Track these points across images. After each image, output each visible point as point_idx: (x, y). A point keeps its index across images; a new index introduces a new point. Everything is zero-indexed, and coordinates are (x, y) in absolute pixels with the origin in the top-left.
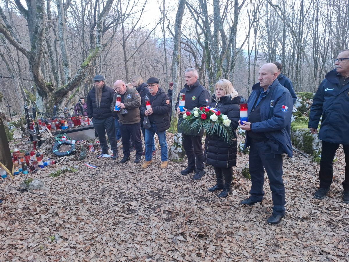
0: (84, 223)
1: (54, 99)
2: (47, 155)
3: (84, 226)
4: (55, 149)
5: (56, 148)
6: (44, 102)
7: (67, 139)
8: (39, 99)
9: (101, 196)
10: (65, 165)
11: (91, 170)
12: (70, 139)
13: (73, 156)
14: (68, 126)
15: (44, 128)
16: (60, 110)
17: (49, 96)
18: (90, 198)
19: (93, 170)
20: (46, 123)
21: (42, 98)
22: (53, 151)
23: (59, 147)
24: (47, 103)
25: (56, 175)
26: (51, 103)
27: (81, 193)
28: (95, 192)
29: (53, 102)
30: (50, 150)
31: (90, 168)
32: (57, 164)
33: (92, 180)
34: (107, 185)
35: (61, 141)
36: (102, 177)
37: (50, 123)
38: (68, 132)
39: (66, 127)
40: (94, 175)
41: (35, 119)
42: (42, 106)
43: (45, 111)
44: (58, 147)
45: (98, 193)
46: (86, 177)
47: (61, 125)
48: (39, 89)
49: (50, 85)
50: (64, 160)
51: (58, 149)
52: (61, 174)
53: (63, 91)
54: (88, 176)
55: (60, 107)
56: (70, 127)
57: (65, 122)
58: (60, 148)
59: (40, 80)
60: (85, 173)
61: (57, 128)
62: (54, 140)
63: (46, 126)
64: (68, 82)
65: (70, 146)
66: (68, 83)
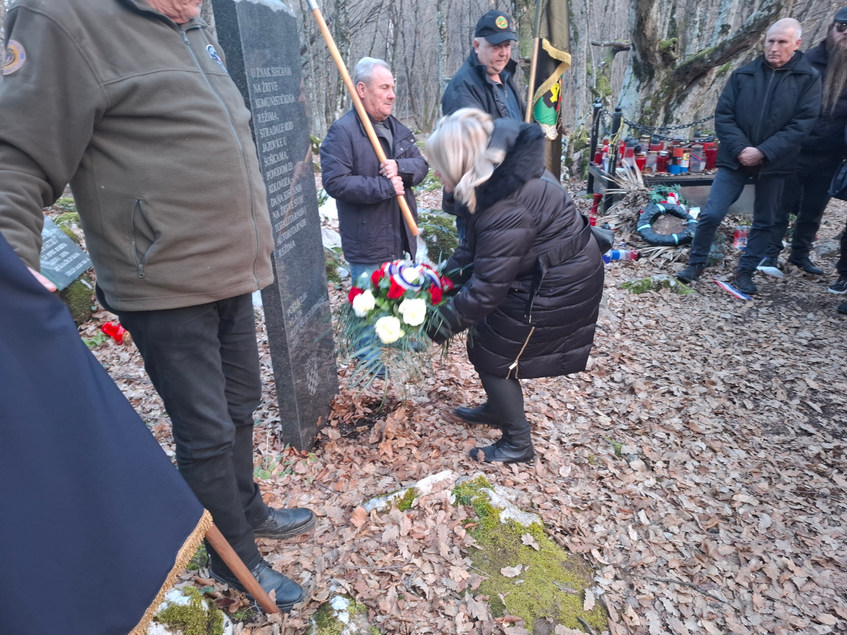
0: (704, 446)
1: (668, 89)
2: (621, 233)
3: (704, 455)
4: (645, 224)
5: (648, 221)
6: (642, 96)
7: (679, 202)
8: (631, 87)
9: (760, 388)
10: (661, 269)
11: (731, 302)
12: (685, 204)
13: (686, 250)
14: (689, 168)
15: (627, 162)
16: (675, 121)
17: (658, 80)
18: (726, 380)
19: (738, 304)
20: (638, 150)
21: (638, 83)
22: (639, 224)
23: (654, 219)
24: (647, 98)
25: (638, 290)
26: (658, 99)
27: (699, 358)
28: (742, 370)
29: (663, 97)
30: (630, 222)
31: (729, 296)
32: (642, 261)
33: (733, 331)
34: (782, 361)
35: (664, 203)
36: (764, 332)
37: (644, 153)
38: (685, 183)
39: (682, 169)
40: (739, 319)
41: (614, 137)
42: (634, 106)
43: (637, 120)
44: (652, 219)
45: (750, 376)
46: (716, 318)
47: (670, 162)
48: (639, 58)
49: (668, 48)
50: (659, 257)
51: (651, 223)
52: (651, 291)
53: (697, 65)
54: (723, 315)
55: (675, 112)
56: (693, 169)
57: (685, 155)
58: (656, 223)
59: (648, 33)
60: (715, 305)
61: (659, 169)
62: (647, 197)
63: (634, 158)
64: (718, 38)
65: (684, 222)
66: (720, 41)
